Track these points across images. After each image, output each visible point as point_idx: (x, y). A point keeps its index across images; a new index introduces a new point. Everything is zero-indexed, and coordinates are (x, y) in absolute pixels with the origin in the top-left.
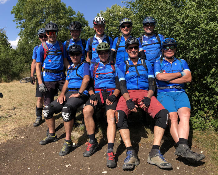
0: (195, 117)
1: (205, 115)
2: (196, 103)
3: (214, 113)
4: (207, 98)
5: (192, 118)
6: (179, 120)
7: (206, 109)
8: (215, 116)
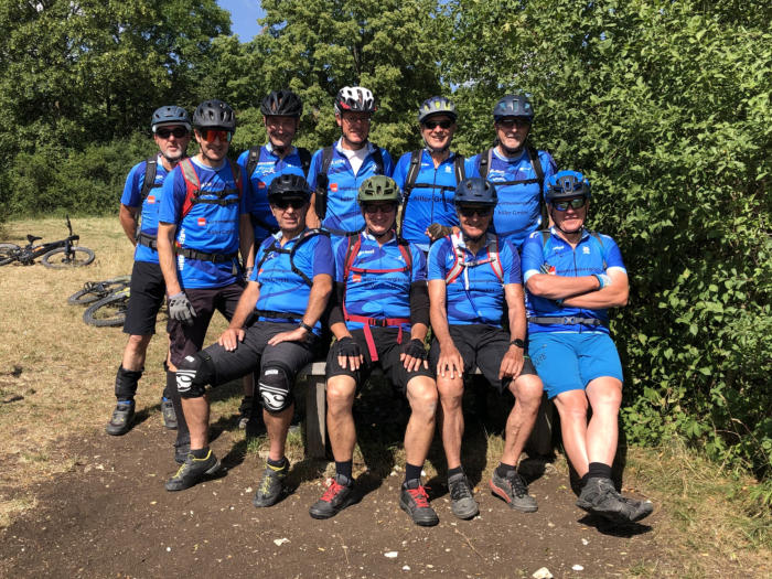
0: (635, 407)
1: (663, 401)
2: (640, 366)
3: (688, 394)
4: (669, 353)
5: (626, 409)
6: (589, 414)
7: (664, 384)
8: (690, 403)
